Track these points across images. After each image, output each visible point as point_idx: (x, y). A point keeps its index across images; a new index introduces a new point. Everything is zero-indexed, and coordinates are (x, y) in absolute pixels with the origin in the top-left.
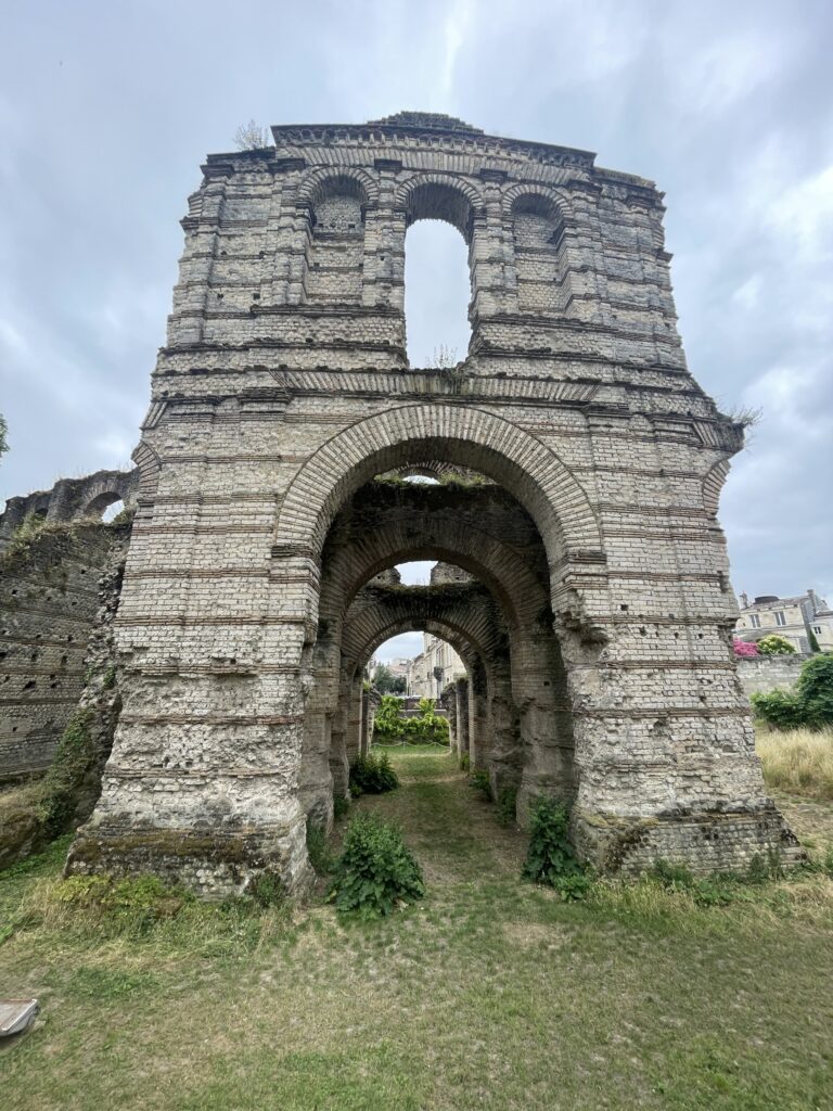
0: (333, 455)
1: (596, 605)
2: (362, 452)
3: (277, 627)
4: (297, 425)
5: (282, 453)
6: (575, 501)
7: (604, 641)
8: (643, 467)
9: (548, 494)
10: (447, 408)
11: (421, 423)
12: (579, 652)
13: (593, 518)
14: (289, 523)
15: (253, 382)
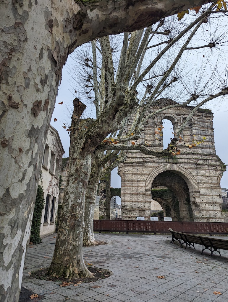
0: (153, 174)
1: (198, 200)
2: (158, 173)
4: (147, 168)
5: (145, 173)
6: (194, 182)
7: (199, 206)
8: (207, 175)
9: (190, 180)
10: (172, 165)
12: (195, 208)
13: (197, 185)
15: (138, 160)
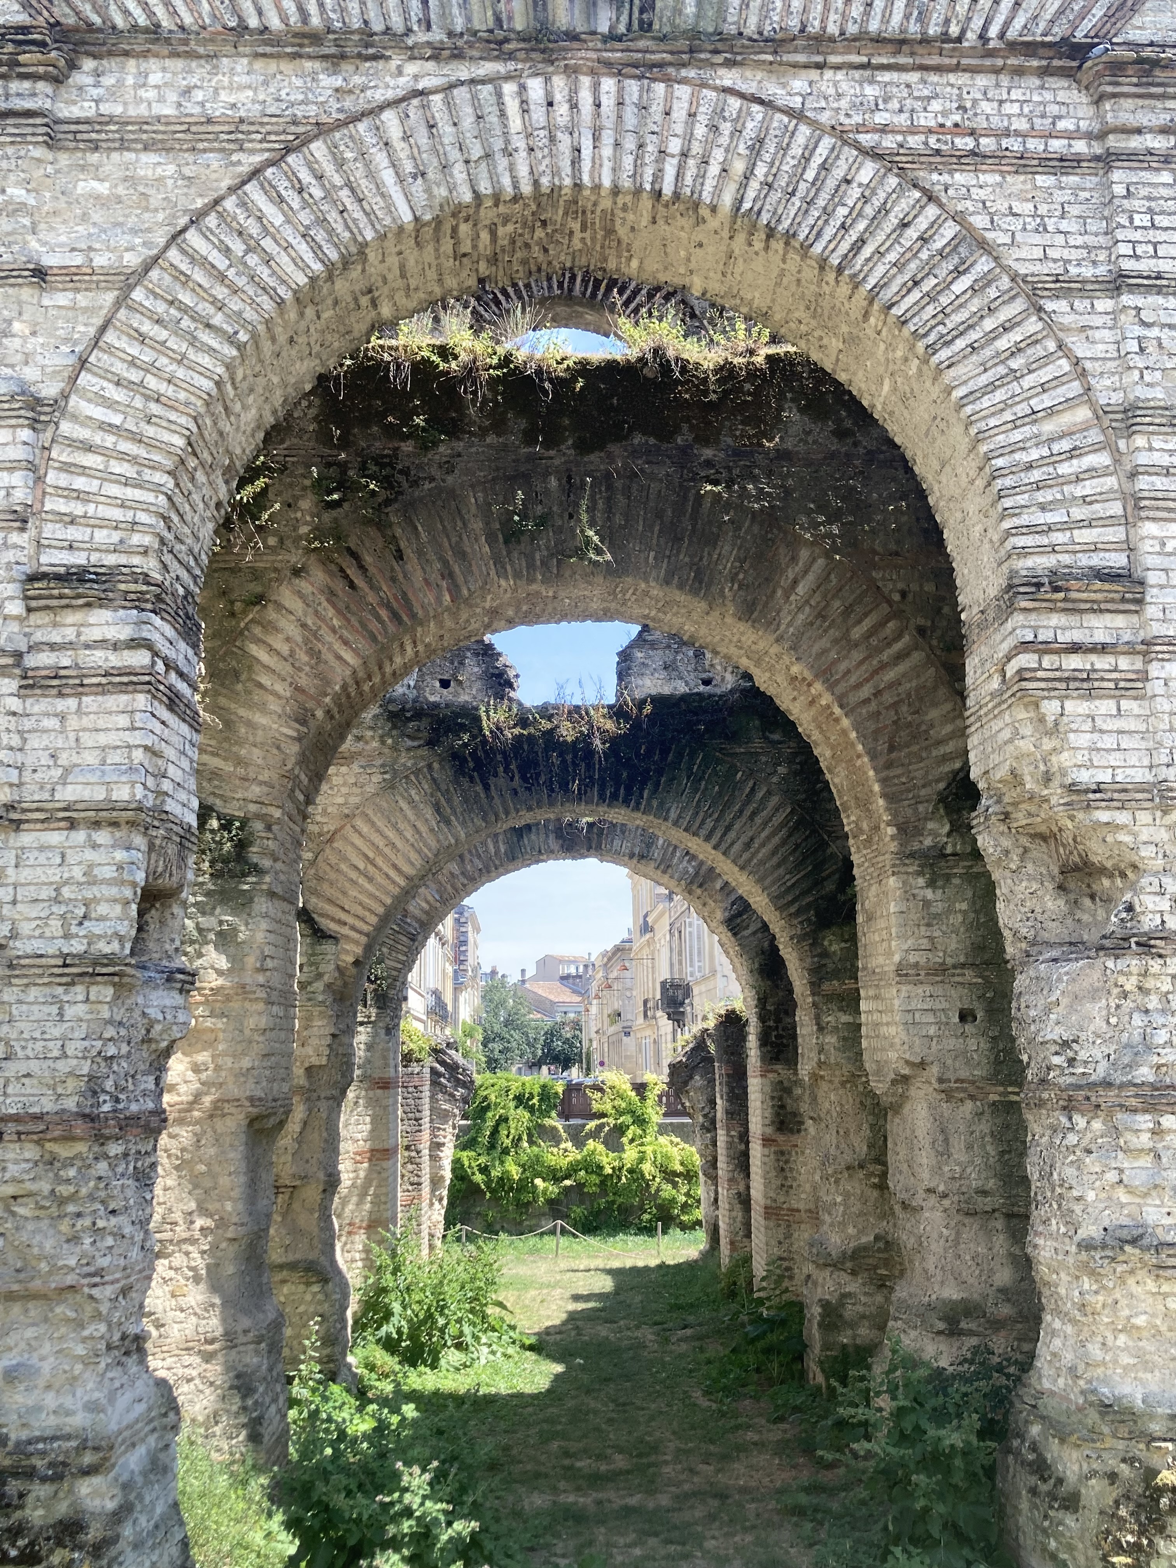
0: (221, 263)
1: (1104, 749)
2: (316, 249)
3: (55, 838)
4: (94, 158)
5: (49, 260)
6: (1047, 401)
7: (1126, 869)
10: (608, 84)
11: (519, 143)
13: (1103, 459)
14: (80, 496)
